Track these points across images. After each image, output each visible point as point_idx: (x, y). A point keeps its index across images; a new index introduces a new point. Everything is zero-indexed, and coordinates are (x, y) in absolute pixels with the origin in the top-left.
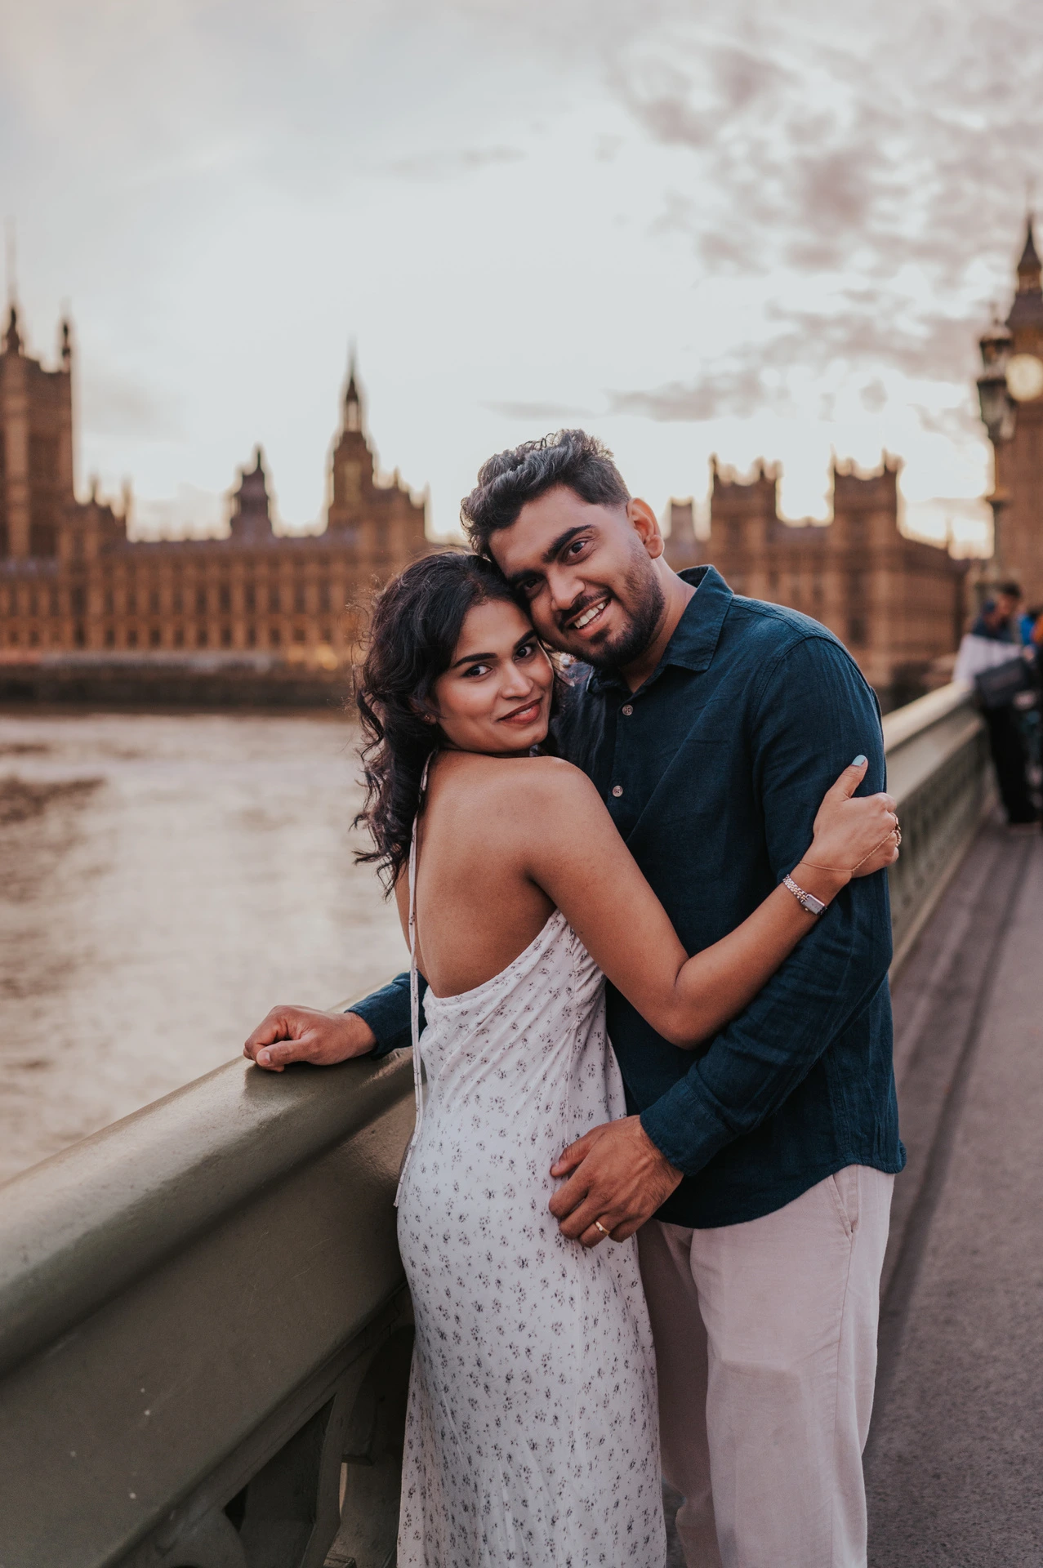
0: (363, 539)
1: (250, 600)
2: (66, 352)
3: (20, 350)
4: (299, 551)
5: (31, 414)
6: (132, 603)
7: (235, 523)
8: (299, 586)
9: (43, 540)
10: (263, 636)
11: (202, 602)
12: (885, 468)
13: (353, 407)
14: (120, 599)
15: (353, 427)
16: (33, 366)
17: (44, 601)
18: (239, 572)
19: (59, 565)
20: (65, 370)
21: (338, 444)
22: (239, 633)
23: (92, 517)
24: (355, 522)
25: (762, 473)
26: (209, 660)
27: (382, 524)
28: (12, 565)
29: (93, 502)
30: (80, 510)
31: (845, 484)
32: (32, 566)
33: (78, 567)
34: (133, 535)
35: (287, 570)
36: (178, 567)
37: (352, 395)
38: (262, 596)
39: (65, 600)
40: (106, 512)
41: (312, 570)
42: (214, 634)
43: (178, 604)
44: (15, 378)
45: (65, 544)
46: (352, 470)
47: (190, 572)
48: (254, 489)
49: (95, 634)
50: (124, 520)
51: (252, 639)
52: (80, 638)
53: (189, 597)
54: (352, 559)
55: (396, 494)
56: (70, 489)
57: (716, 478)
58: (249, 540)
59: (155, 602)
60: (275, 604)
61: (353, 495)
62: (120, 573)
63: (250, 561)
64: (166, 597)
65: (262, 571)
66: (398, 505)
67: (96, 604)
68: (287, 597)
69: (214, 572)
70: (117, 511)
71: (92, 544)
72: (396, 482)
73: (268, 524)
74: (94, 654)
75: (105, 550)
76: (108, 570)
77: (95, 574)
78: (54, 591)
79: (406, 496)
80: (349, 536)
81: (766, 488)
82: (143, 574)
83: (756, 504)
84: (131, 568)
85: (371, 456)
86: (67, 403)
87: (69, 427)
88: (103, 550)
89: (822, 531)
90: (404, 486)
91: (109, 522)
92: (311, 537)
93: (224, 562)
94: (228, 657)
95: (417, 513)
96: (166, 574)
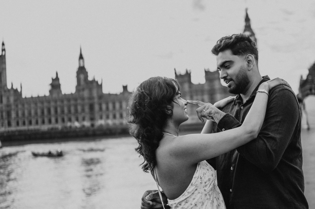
0: (86, 93)
1: (56, 111)
2: (4, 50)
4: (68, 98)
6: (23, 114)
7: (50, 91)
8: (69, 107)
10: (60, 120)
11: (43, 113)
13: (81, 61)
14: (20, 113)
15: (82, 65)
18: (52, 104)
20: (4, 54)
21: (78, 70)
22: (53, 120)
23: (12, 92)
24: (83, 90)
25: (187, 72)
26: (45, 127)
27: (91, 90)
29: (12, 88)
30: (9, 90)
31: (207, 73)
33: (8, 106)
34: (23, 96)
35: (66, 103)
36: (36, 104)
37: (81, 57)
38: (59, 110)
39: (5, 115)
40: (16, 91)
41: (72, 102)
42: (46, 120)
43: (36, 113)
45: (5, 100)
46: (82, 76)
47: (39, 105)
48: (56, 83)
49: (13, 123)
50: (21, 92)
51: (57, 121)
52: (9, 124)
53: (39, 112)
54: (83, 99)
55: (94, 81)
56: (6, 85)
57: (175, 73)
58: (55, 95)
59: (30, 114)
60: (63, 112)
61: (82, 82)
62: (20, 106)
63: (56, 101)
64: (33, 112)
65: (59, 103)
66: (95, 84)
67: (13, 115)
68: (66, 110)
69: (46, 104)
70: (19, 90)
71: (12, 99)
72: (94, 78)
73: (61, 91)
74: (13, 128)
76: (17, 106)
77: (13, 107)
78: (2, 113)
79: (97, 82)
80: (81, 93)
81: (188, 75)
82: (26, 106)
83: (186, 79)
84: (23, 105)
85: (87, 73)
86: (5, 63)
87: (5, 69)
88: (15, 101)
89: (203, 85)
90: (96, 80)
91: (17, 93)
92: (72, 94)
93: (49, 102)
94: (50, 126)
95: (100, 87)
96: (33, 106)
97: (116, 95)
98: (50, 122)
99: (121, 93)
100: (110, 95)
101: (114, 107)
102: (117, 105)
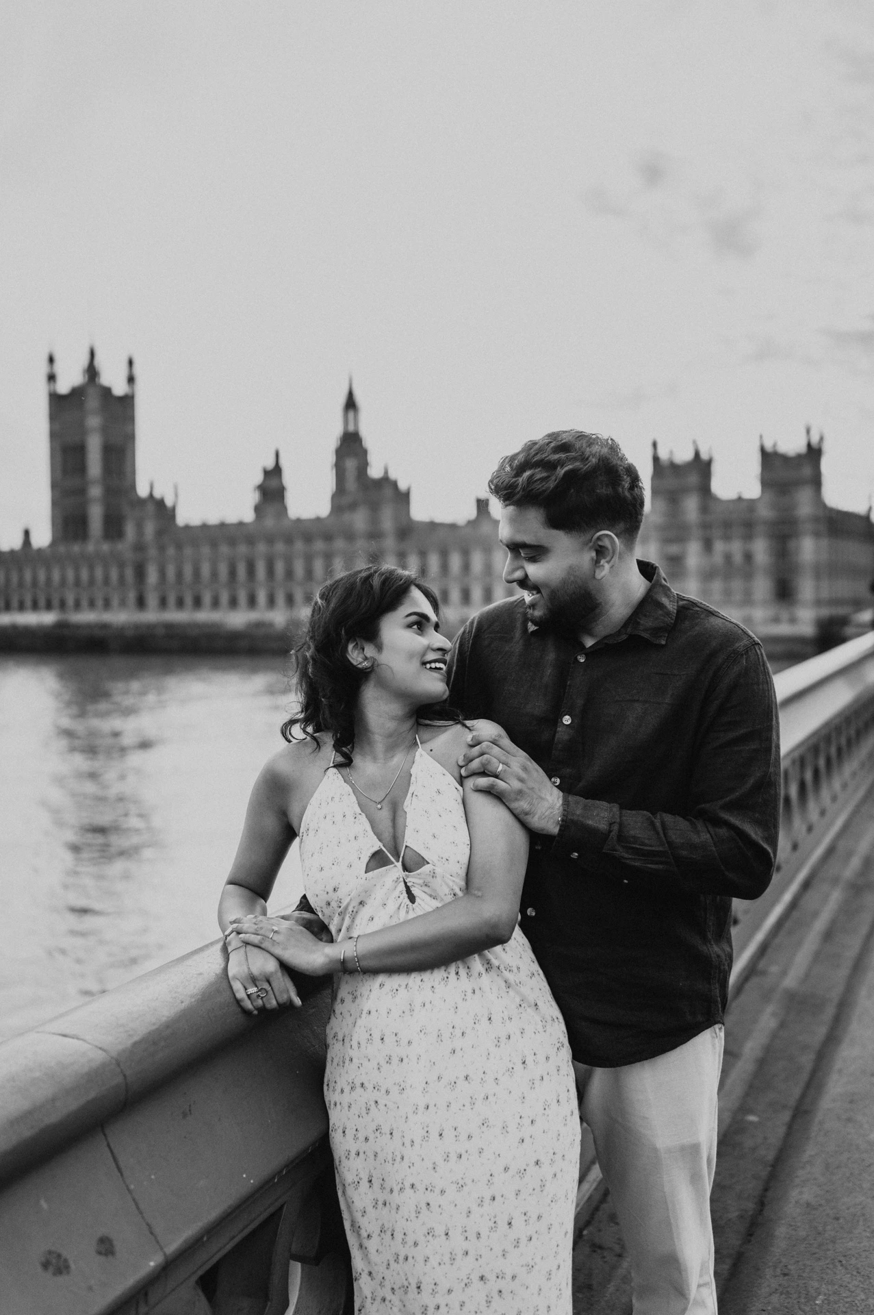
0: (359, 520)
1: (271, 571)
2: (131, 380)
3: (97, 379)
4: (309, 531)
5: (105, 430)
6: (179, 575)
7: (258, 509)
8: (309, 559)
9: (113, 528)
10: (280, 599)
11: (233, 573)
12: (809, 445)
13: (351, 414)
14: (171, 572)
15: (351, 428)
16: (107, 391)
17: (114, 574)
18: (261, 548)
19: (124, 547)
20: (130, 394)
21: (339, 442)
22: (262, 597)
23: (150, 508)
24: (353, 507)
25: (697, 454)
26: (238, 619)
27: (374, 507)
28: (91, 547)
29: (151, 495)
30: (142, 502)
31: (769, 458)
32: (106, 547)
33: (140, 547)
35: (299, 546)
36: (214, 545)
37: (351, 404)
38: (280, 567)
39: (129, 573)
40: (160, 503)
41: (319, 545)
42: (242, 597)
43: (214, 575)
44: (93, 402)
45: (130, 530)
46: (351, 464)
47: (224, 549)
48: (273, 483)
49: (152, 600)
50: (174, 509)
51: (271, 602)
52: (141, 603)
53: (223, 570)
54: (350, 536)
55: (386, 482)
56: (133, 487)
57: (656, 459)
58: (269, 522)
59: (197, 573)
60: (289, 574)
61: (351, 484)
62: (171, 551)
63: (270, 540)
64: (206, 570)
65: (280, 547)
66: (388, 492)
67: (152, 577)
68: (299, 569)
69: (242, 549)
70: (169, 502)
71: (150, 529)
72: (386, 472)
73: (285, 509)
74: (151, 616)
75: (160, 533)
76: (162, 549)
77: (152, 552)
78: (121, 566)
79: (394, 484)
80: (347, 517)
81: (701, 467)
82: (188, 551)
83: (693, 479)
84: (179, 547)
85: (365, 452)
86: (131, 419)
89: (752, 502)
90: (393, 475)
91: (162, 511)
92: (318, 519)
93: (251, 540)
94: (253, 616)
95: (403, 498)
96: (206, 550)
97: (453, 527)
98: (252, 601)
99: (469, 522)
100: (433, 526)
101: (445, 568)
102: (455, 561)
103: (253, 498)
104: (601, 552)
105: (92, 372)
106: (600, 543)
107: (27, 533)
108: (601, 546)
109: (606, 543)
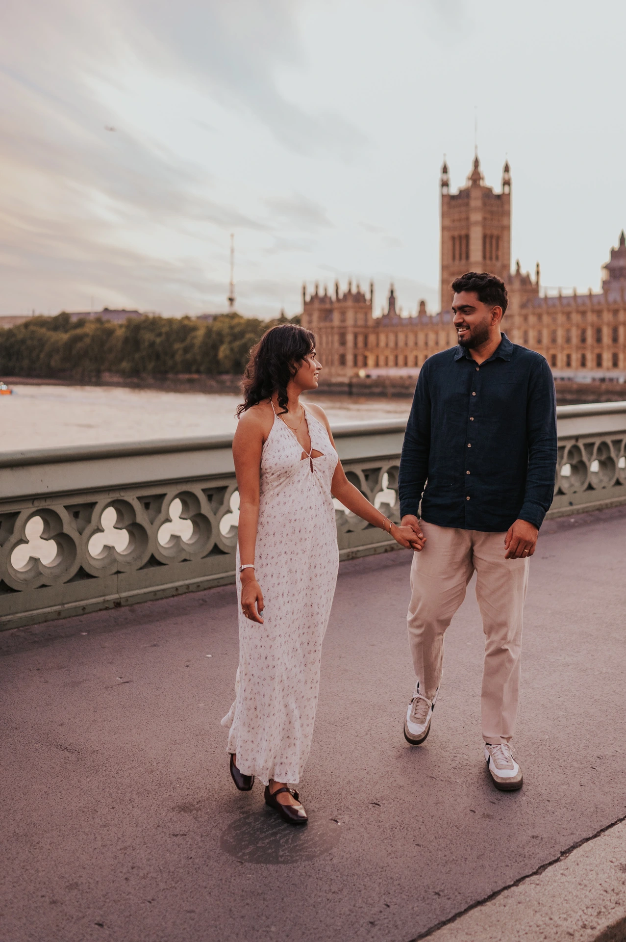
1: (615, 337)
2: (507, 183)
3: (479, 182)
5: (484, 223)
7: (605, 284)
11: (583, 338)
16: (488, 192)
18: (607, 317)
20: (506, 193)
22: (607, 357)
23: (517, 283)
29: (519, 274)
30: (511, 277)
34: (542, 294)
36: (568, 315)
40: (526, 279)
42: (590, 358)
43: (568, 340)
44: (476, 202)
47: (576, 318)
48: (620, 263)
50: (537, 285)
51: (615, 363)
53: (575, 334)
58: (615, 296)
59: (553, 339)
62: (532, 319)
63: (615, 310)
64: (560, 333)
69: (591, 317)
70: (533, 278)
71: (516, 301)
76: (526, 318)
77: (518, 320)
82: (546, 319)
84: (540, 317)
86: (508, 214)
87: (508, 228)
88: (523, 306)
91: (528, 287)
93: (599, 312)
94: (599, 374)
96: (561, 318)
98: (599, 364)
103: (602, 275)
104: (495, 314)
105: (476, 177)
106: (495, 311)
107: (422, 304)
108: (495, 313)
109: (498, 311)
